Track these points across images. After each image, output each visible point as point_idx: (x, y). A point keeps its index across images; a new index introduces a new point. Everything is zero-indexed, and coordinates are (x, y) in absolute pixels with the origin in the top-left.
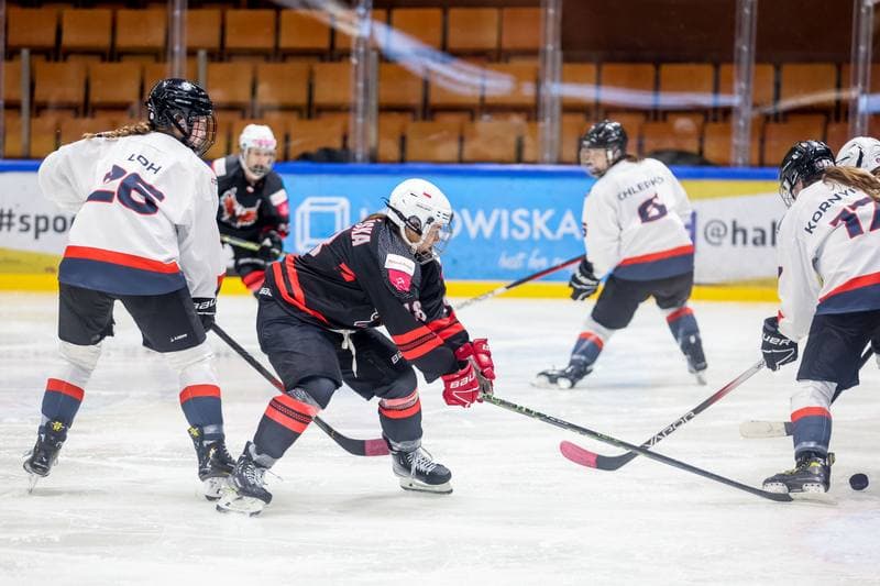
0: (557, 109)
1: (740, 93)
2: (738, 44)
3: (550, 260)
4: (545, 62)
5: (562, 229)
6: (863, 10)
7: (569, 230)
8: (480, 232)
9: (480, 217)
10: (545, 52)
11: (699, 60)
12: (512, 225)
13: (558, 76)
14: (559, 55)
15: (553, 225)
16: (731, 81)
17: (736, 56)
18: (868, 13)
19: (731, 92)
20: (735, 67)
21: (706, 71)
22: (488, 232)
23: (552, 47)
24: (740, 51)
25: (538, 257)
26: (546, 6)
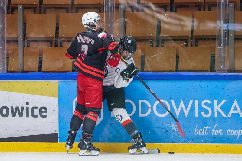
3: (225, 131)
5: (232, 111)
7: (236, 112)
8: (182, 112)
9: (182, 104)
12: (201, 109)
15: (226, 108)
22: (186, 113)
25: (217, 128)
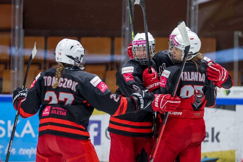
0: (21, 63)
1: (125, 54)
2: (123, 26)
4: (14, 36)
5: (24, 132)
6: (193, 8)
7: (28, 132)
10: (14, 30)
11: (102, 35)
13: (22, 46)
14: (22, 31)
16: (120, 47)
17: (123, 33)
18: (195, 9)
19: (120, 53)
20: (122, 39)
21: (107, 41)
23: (18, 27)
24: (125, 30)
26: (15, 3)
